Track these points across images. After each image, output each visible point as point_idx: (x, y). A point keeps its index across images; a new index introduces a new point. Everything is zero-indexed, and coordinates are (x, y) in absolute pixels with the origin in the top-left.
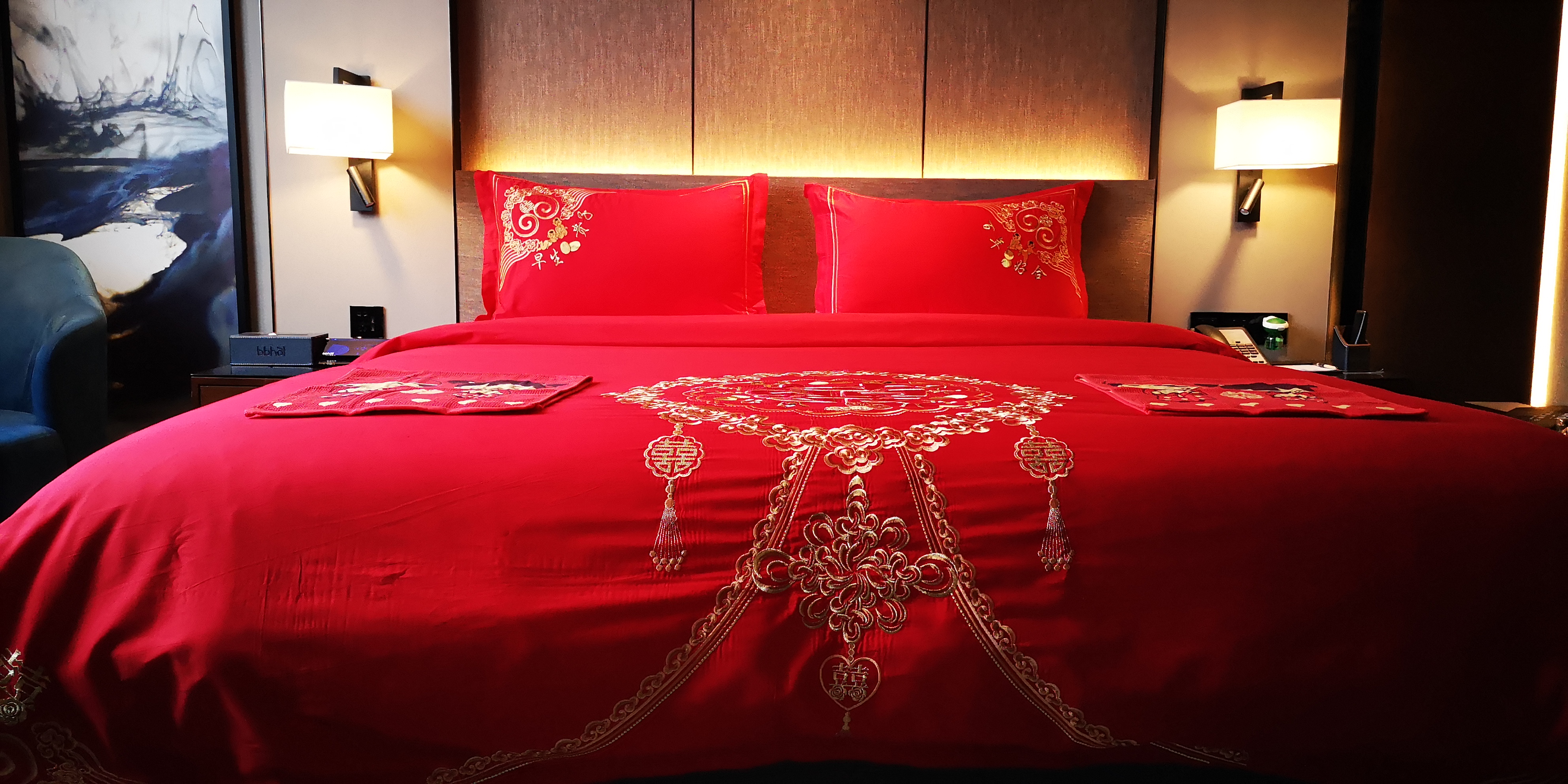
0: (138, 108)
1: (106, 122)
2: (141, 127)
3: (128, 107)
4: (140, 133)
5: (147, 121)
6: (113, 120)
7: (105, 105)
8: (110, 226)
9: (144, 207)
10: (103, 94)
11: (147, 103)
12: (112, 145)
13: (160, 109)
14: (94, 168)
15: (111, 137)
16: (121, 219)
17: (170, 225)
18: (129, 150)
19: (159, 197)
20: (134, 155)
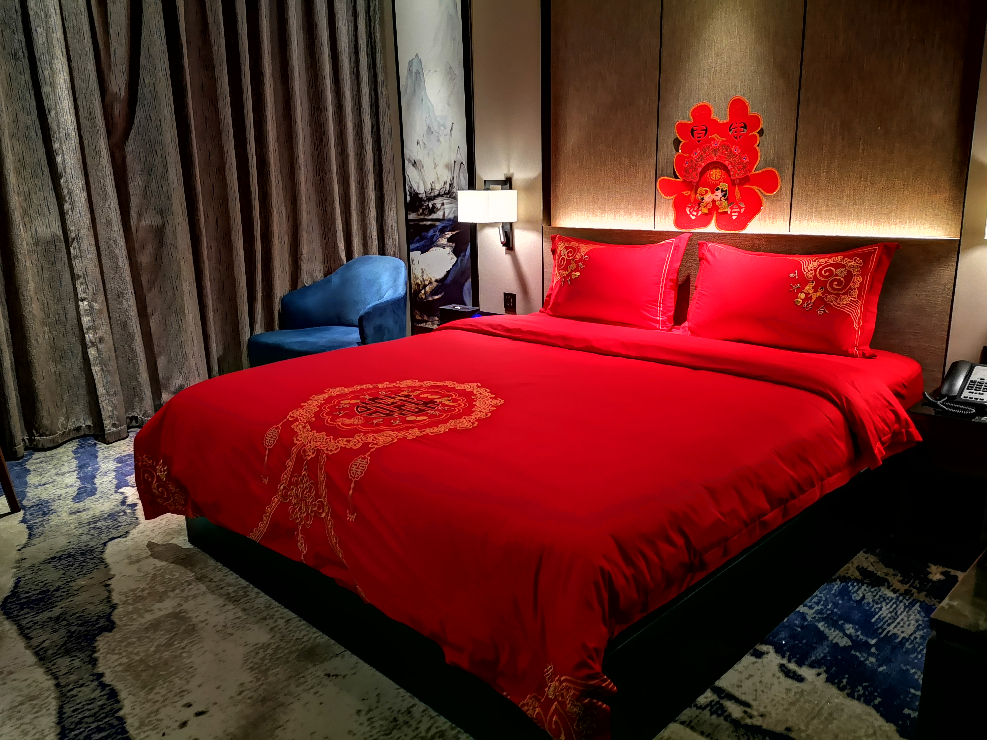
0: (442, 196)
1: (433, 202)
2: (443, 204)
3: (439, 195)
4: (443, 207)
5: (445, 201)
6: (435, 201)
7: (432, 194)
8: (434, 249)
9: (444, 241)
10: (432, 189)
11: (445, 194)
12: (435, 213)
13: (448, 196)
14: (429, 223)
15: (433, 210)
16: (437, 246)
17: (452, 249)
18: (439, 215)
19: (448, 236)
20: (441, 217)
